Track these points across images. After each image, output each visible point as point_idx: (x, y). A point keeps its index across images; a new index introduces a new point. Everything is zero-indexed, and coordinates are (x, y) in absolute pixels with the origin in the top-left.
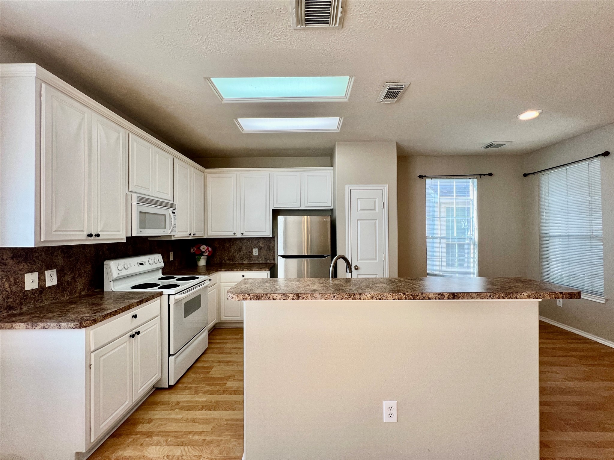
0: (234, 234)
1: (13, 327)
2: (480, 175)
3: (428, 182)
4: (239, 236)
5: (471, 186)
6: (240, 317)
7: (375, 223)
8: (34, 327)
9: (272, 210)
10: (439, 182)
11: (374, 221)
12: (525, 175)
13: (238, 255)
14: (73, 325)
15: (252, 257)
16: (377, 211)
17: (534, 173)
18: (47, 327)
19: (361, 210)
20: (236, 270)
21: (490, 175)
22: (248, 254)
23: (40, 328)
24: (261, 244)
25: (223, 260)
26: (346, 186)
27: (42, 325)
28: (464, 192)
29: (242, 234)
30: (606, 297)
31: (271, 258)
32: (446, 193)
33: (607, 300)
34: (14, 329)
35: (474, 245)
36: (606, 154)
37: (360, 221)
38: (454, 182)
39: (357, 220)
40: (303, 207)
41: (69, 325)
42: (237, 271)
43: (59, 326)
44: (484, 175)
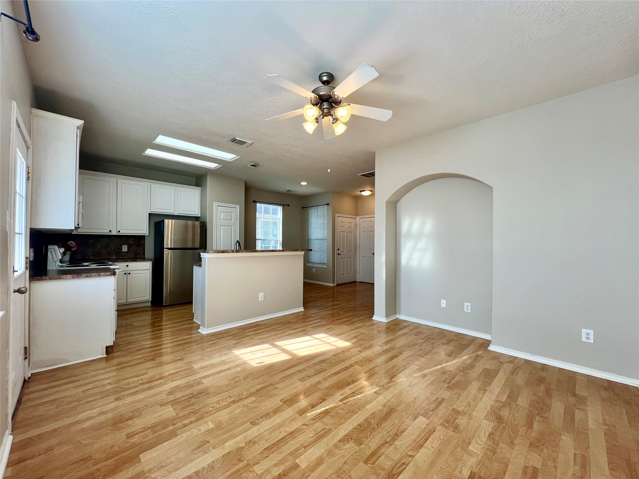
0: (110, 231)
1: (61, 277)
2: (284, 205)
3: (258, 205)
4: (114, 233)
5: (279, 211)
6: (122, 300)
7: (232, 228)
8: (79, 277)
9: (149, 213)
10: (263, 206)
11: (231, 227)
12: (303, 208)
13: (105, 251)
14: (109, 273)
15: (120, 253)
16: (233, 221)
17: (306, 207)
18: (90, 276)
19: (223, 219)
20: (119, 261)
21: (288, 205)
22: (116, 250)
23: (84, 277)
24: (131, 242)
25: (86, 256)
26: (214, 203)
27: (86, 275)
28: (275, 213)
29: (119, 231)
30: (327, 265)
31: (141, 253)
32: (267, 212)
33: (328, 266)
34: (62, 278)
35: (280, 244)
36: (328, 204)
37: (223, 226)
38: (271, 207)
39: (221, 226)
40: (176, 214)
41: (106, 274)
42: (121, 262)
43: (99, 274)
44: (286, 205)
